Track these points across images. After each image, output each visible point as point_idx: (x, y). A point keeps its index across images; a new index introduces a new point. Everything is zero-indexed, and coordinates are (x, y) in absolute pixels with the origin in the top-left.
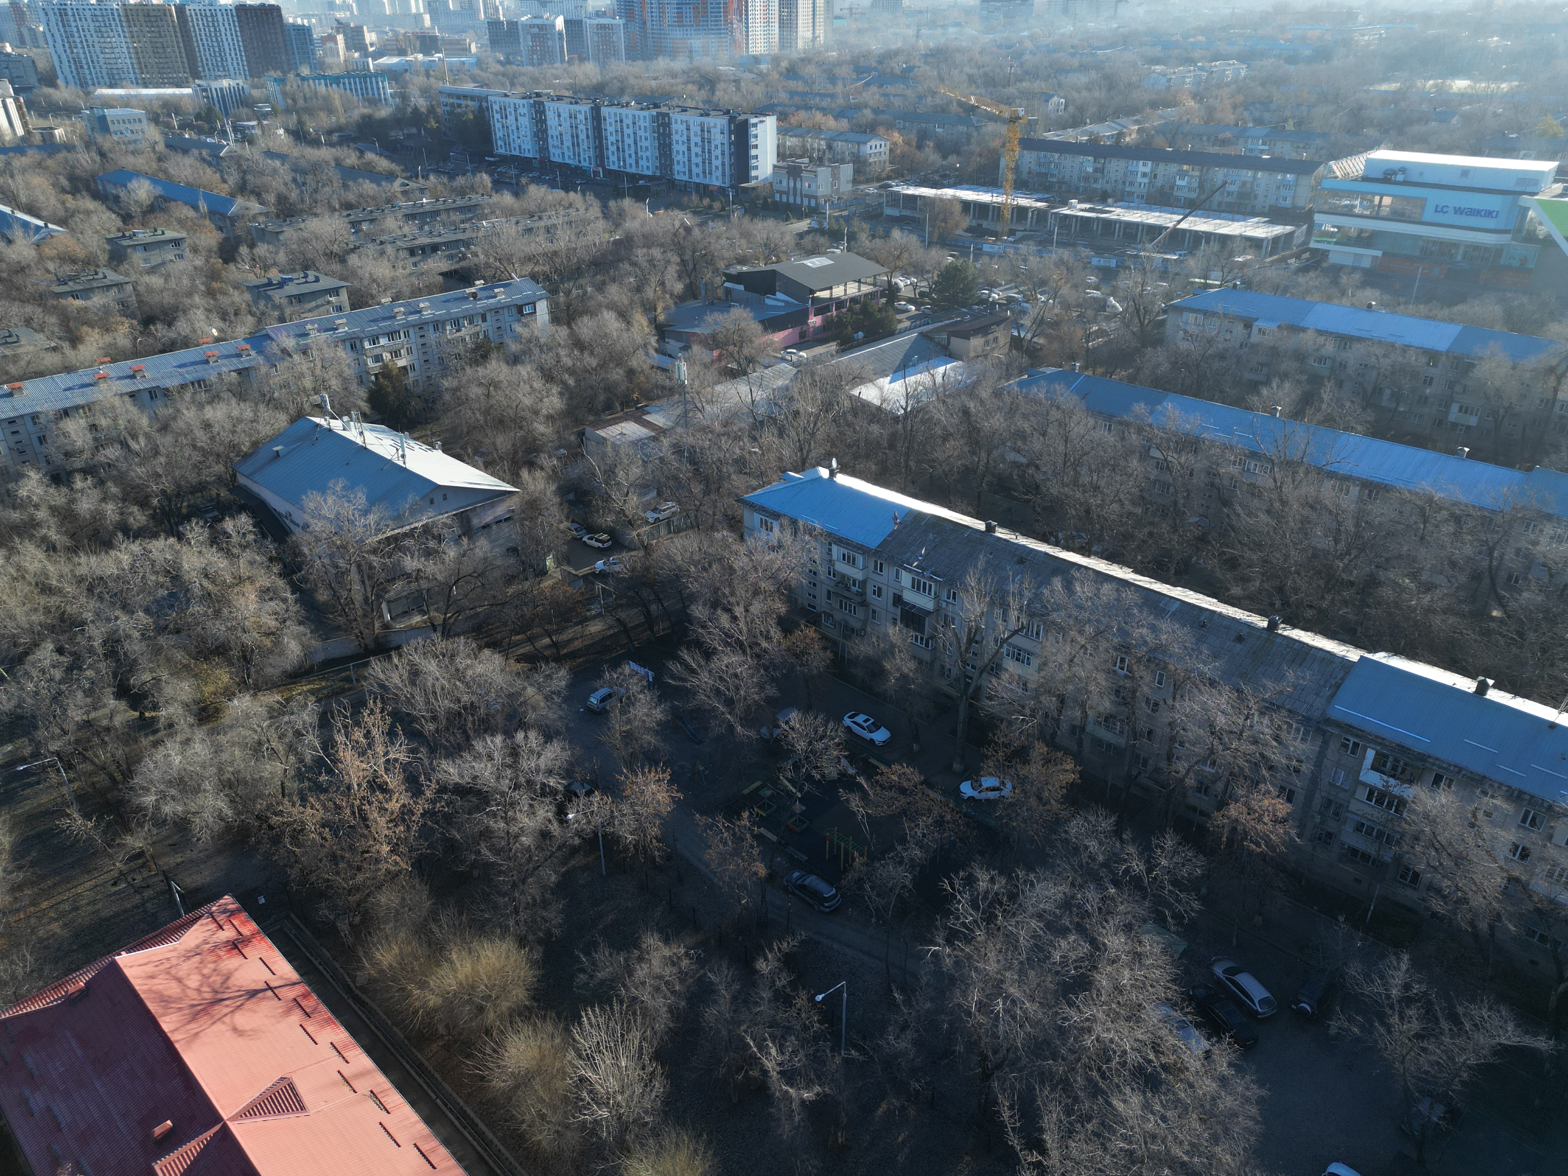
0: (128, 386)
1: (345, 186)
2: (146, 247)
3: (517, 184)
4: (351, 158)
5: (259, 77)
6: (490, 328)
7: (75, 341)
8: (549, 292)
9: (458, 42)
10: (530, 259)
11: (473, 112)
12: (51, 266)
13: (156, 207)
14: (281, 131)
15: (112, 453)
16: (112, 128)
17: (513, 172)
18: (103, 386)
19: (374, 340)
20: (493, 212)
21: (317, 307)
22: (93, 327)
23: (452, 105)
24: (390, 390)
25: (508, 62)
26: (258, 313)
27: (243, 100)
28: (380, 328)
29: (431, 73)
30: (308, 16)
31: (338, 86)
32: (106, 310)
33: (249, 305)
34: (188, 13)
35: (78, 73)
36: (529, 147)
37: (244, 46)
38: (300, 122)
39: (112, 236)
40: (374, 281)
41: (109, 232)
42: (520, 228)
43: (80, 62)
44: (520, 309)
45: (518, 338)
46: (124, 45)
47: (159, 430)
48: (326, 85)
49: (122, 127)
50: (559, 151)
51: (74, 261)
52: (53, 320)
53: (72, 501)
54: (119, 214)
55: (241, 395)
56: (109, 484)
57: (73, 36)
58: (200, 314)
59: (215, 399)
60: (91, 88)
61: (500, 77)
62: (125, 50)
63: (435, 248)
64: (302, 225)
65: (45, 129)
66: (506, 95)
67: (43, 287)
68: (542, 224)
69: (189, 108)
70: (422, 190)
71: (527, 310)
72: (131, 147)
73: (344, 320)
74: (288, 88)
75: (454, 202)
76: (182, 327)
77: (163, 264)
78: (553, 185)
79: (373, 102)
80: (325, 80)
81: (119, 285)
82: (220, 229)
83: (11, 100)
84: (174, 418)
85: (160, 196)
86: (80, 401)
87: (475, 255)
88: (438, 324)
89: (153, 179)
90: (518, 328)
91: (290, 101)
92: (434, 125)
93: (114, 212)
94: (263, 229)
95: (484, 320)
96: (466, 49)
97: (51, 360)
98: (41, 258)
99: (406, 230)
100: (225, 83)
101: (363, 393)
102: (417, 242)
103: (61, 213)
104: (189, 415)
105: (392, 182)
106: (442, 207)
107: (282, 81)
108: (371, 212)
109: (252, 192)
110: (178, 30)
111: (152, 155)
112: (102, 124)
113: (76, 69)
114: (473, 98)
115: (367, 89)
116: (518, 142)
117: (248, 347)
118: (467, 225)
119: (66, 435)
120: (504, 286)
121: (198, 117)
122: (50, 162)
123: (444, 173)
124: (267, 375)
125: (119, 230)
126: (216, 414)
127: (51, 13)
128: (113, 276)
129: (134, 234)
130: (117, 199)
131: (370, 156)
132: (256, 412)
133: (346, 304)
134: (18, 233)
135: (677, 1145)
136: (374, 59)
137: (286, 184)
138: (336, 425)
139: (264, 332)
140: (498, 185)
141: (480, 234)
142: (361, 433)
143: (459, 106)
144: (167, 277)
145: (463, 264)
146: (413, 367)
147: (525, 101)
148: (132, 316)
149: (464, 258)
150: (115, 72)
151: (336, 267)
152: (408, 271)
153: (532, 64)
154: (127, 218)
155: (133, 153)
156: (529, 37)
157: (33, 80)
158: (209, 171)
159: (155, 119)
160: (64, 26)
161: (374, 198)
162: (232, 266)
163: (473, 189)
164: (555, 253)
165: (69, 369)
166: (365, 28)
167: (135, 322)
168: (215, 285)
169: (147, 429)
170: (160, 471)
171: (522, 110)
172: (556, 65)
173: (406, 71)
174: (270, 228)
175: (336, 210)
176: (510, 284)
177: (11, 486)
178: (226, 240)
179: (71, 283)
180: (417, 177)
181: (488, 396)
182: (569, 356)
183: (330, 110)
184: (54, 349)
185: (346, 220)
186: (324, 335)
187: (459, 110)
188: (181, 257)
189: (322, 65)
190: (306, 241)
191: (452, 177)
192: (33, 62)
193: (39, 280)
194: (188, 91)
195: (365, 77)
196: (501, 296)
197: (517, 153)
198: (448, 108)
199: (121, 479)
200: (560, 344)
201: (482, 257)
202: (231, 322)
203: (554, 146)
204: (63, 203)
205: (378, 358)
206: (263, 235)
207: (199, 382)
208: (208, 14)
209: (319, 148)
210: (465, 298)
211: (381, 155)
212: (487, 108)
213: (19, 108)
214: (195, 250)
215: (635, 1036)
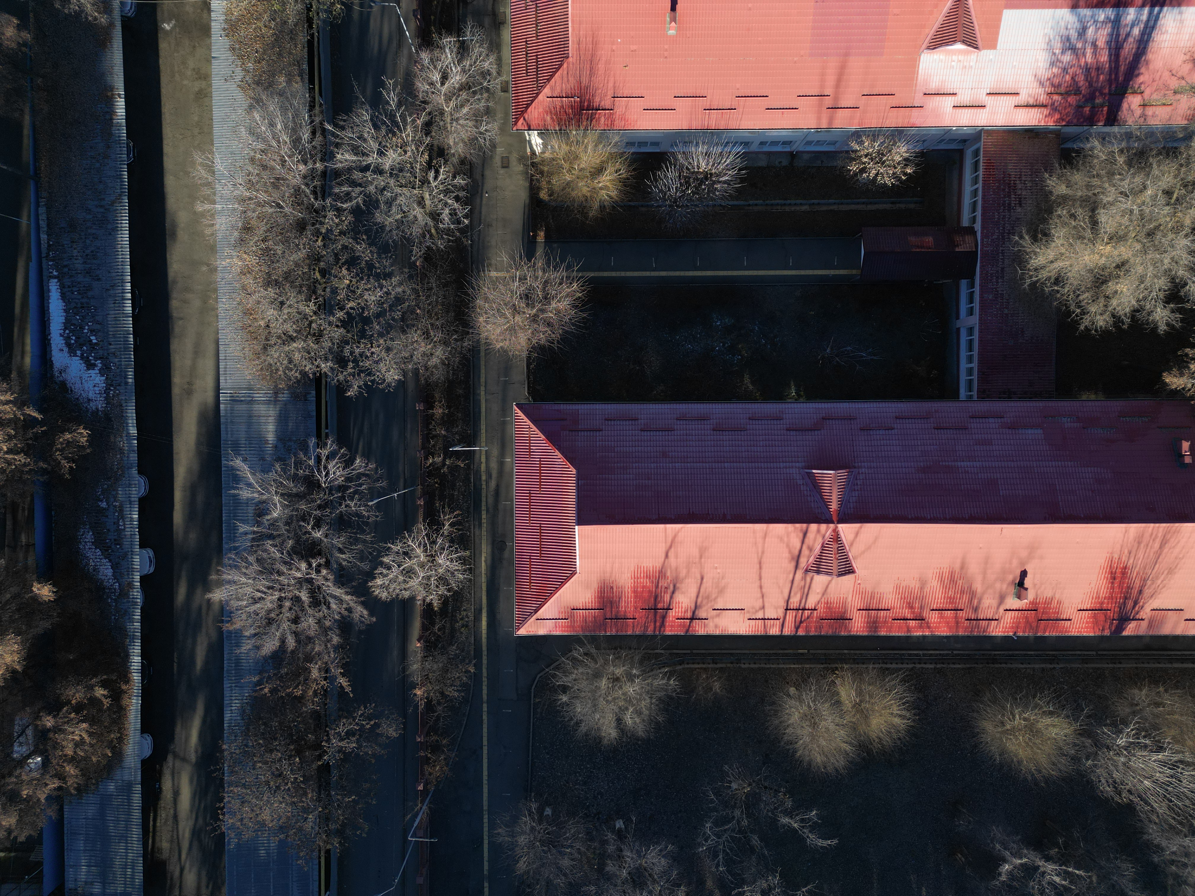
135: (1054, 764)
215: (1161, 808)
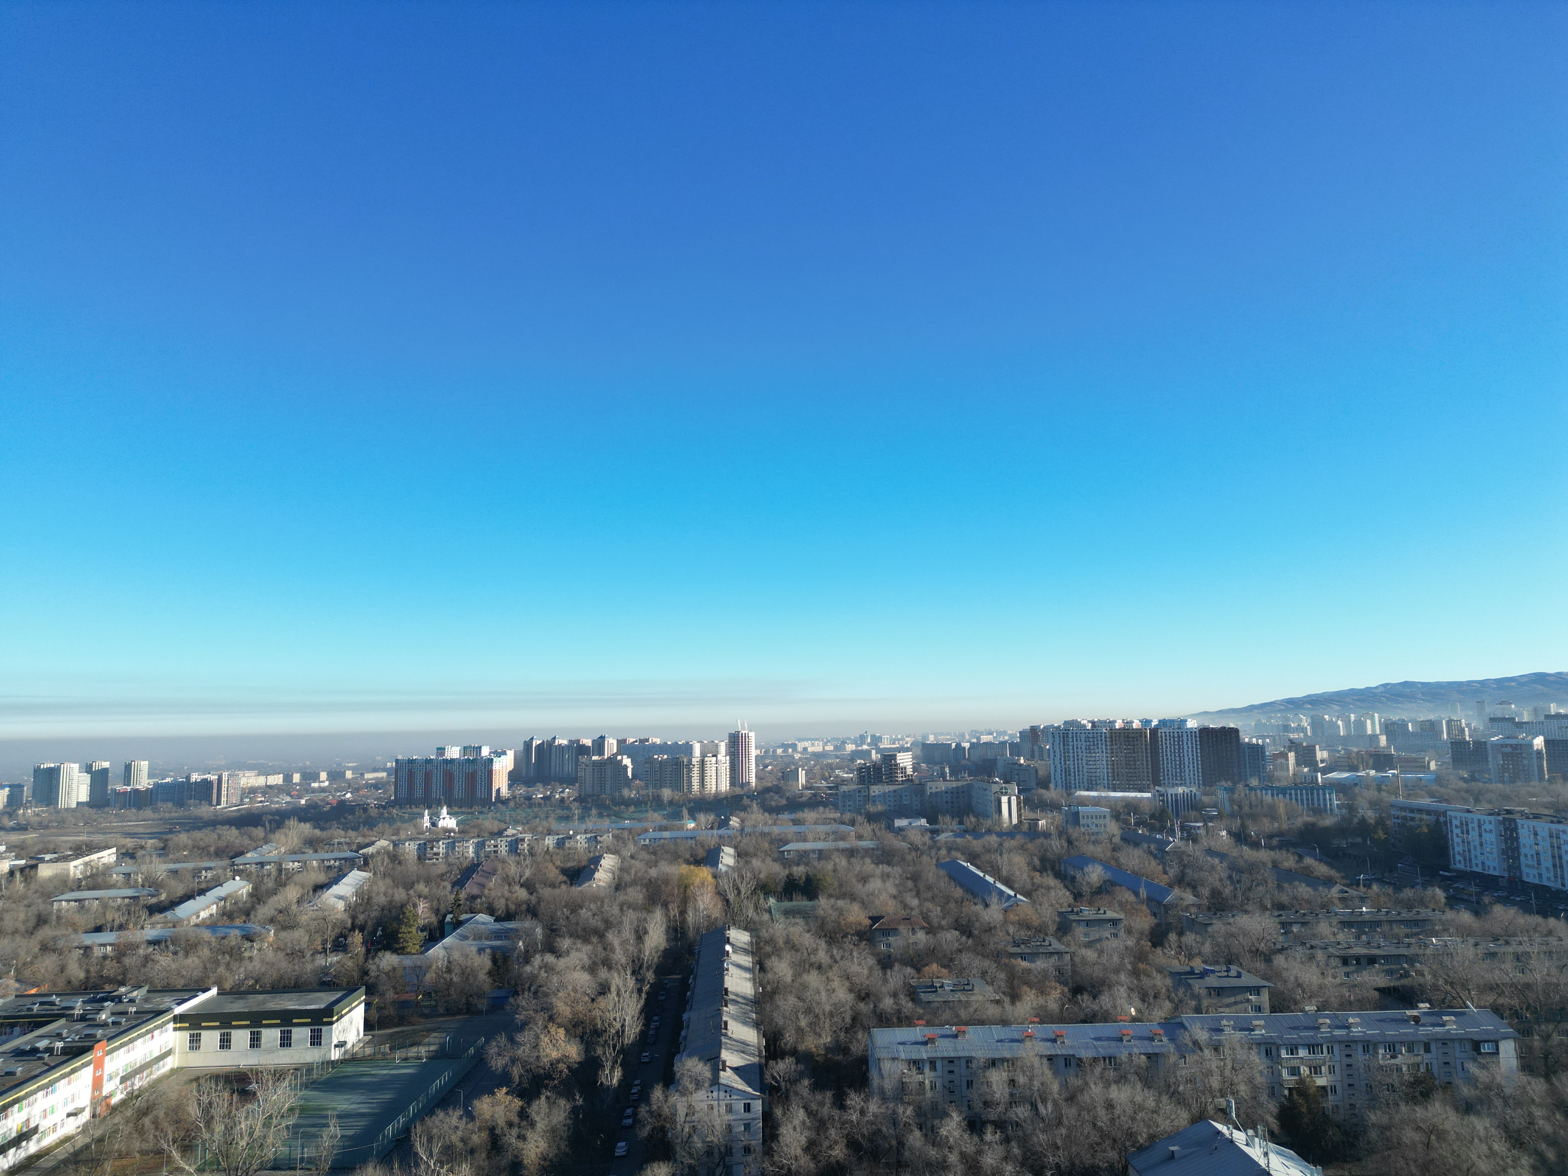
0: (1046, 1049)
1: (1280, 887)
2: (1088, 923)
3: (1478, 903)
4: (1289, 861)
5: (1211, 786)
6: (1435, 1062)
7: (1015, 997)
8: (1518, 1031)
9: (1415, 760)
10: (1492, 988)
11: (1428, 826)
12: (1011, 930)
13: (1103, 890)
14: (1224, 833)
15: (1022, 1112)
16: (1082, 822)
17: (1473, 889)
18: (1028, 1044)
19: (1293, 1050)
20: (1446, 930)
21: (1236, 1003)
22: (1031, 988)
23: (1405, 818)
24: (1304, 1110)
25: (1473, 779)
26: (1176, 1000)
27: (1193, 805)
28: (1301, 1037)
29: (1383, 787)
30: (1263, 737)
31: (1284, 796)
32: (1045, 974)
33: (1168, 990)
34: (1159, 735)
35: (1066, 780)
36: (1496, 864)
37: (1202, 761)
38: (1243, 826)
39: (1064, 910)
40: (1299, 985)
41: (1062, 907)
42: (1480, 951)
43: (1070, 771)
44: (1476, 1045)
45: (1472, 1081)
46: (1104, 759)
47: (1067, 1100)
48: (1273, 795)
49: (1089, 821)
50: (1535, 872)
51: (1029, 927)
52: (1002, 976)
53: (980, 1152)
54: (1072, 892)
55: (1147, 1082)
56: (1014, 1144)
57: (1068, 752)
58: (1122, 992)
59: (1121, 1079)
60: (1073, 790)
61: (1463, 794)
62: (1104, 763)
63: (1372, 960)
64: (1232, 920)
65: (1032, 820)
66: (1468, 811)
67: (1001, 946)
68: (1510, 949)
69: (1146, 809)
70: (1363, 900)
71: (1486, 1048)
72: (1093, 838)
73: (1262, 1022)
74: (1236, 796)
75: (1399, 914)
76: (1105, 1001)
77: (1100, 940)
78: (1526, 909)
79: (1318, 811)
80: (1272, 791)
81: (1059, 954)
82: (1155, 915)
83: (1015, 798)
84: (1082, 1091)
85: (1109, 881)
86: (1007, 1055)
87: (1421, 974)
88: (1369, 1046)
89: (1106, 866)
90: (1473, 1068)
91: (1236, 808)
92: (1381, 835)
93: (1069, 890)
94: (1193, 919)
95: (1427, 1050)
96: (1424, 767)
97: (993, 1011)
98: (1006, 921)
99: (1341, 937)
100: (1180, 790)
101: (1273, 1107)
102: (1352, 952)
103: (1028, 886)
104: (1096, 1090)
105: (1329, 888)
106: (1384, 918)
107: (1231, 790)
108: (1304, 914)
109: (1189, 884)
110: (1149, 747)
111: (1108, 845)
112: (1075, 818)
113: (1066, 776)
114: (1428, 812)
115: (1313, 799)
116: (1481, 858)
117: (1162, 1032)
118: (1413, 941)
119: (989, 1084)
120: (1455, 1014)
121: (1152, 816)
122: (1030, 846)
123: (1389, 883)
124: (1175, 1065)
125: (1069, 906)
126: (1120, 1095)
127: (1057, 736)
128: (1057, 945)
129: (1081, 911)
130: (1073, 879)
131: (1309, 861)
132: (1158, 1102)
133: (1266, 1005)
134: (994, 900)
136: (1323, 774)
137: (1221, 880)
138: (1239, 1137)
139: (1178, 1020)
140: (1453, 901)
141: (1428, 952)
142: (1266, 1154)
143: (1412, 819)
144: (1101, 952)
145: (1404, 982)
146: (1334, 1089)
147: (1491, 818)
148: (1065, 984)
149: (1406, 975)
150: (1093, 778)
151: (1260, 965)
152: (1338, 981)
153: (1503, 782)
154: (1078, 896)
155: (1094, 842)
156: (1500, 756)
157: (1033, 784)
158: (1154, 863)
159: (1116, 816)
160: (1064, 745)
161: (1308, 902)
162: (1159, 950)
163: (1422, 903)
164: (1528, 986)
165: (1004, 1022)
166: (1317, 747)
167: (1066, 989)
168: (1141, 966)
169: (1056, 1096)
170: (1059, 1143)
171: (1487, 827)
172: (1532, 783)
173: (1356, 785)
174: (1199, 920)
175: (1267, 909)
176: (1464, 1014)
177: (936, 1122)
178: (1158, 925)
179: (1022, 946)
180: (1358, 885)
181: (1428, 1145)
182: (1548, 1119)
183: (1272, 815)
184: (998, 1002)
185: (1277, 920)
186: (1239, 1035)
187: (1412, 823)
188: (1116, 935)
189: (1271, 777)
190: (1232, 935)
191: (1398, 888)
192: (1037, 771)
193: (1000, 940)
194: (1148, 795)
195: (1312, 789)
196: (1451, 1025)
197: (1479, 869)
198: (1399, 821)
199: (1024, 1141)
200: (1533, 1101)
201: (1429, 977)
202: (1149, 1004)
203: (1527, 866)
204: (1032, 879)
205: (1294, 1071)
206: (1193, 925)
207: (1110, 1058)
208: (1176, 735)
209: (1258, 850)
210: (1405, 1021)
211: (1320, 861)
212: (1445, 822)
213: (1018, 804)
214: (1129, 931)
